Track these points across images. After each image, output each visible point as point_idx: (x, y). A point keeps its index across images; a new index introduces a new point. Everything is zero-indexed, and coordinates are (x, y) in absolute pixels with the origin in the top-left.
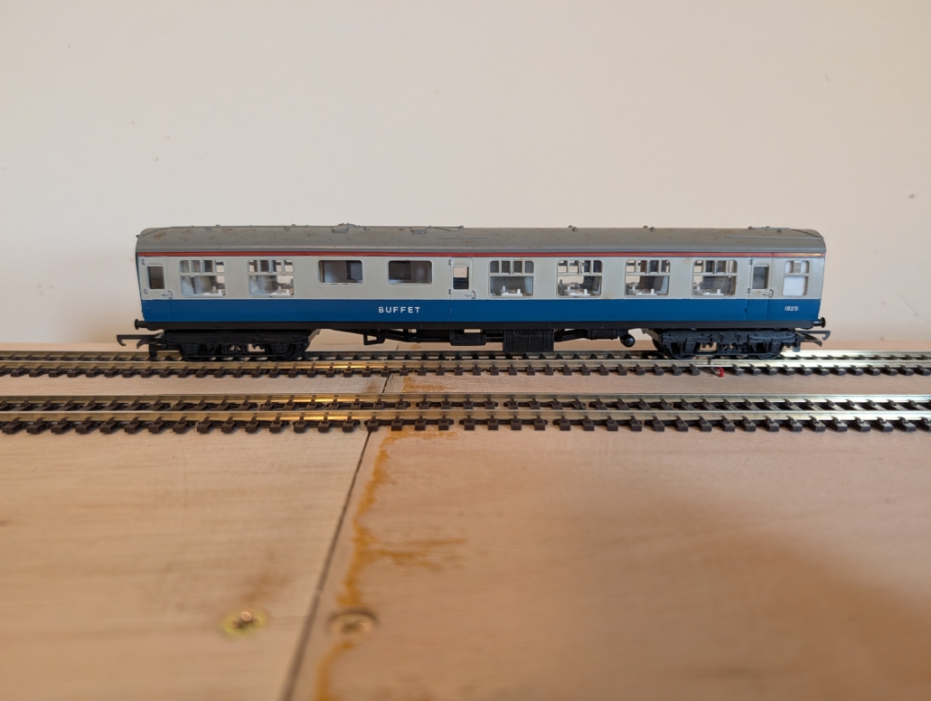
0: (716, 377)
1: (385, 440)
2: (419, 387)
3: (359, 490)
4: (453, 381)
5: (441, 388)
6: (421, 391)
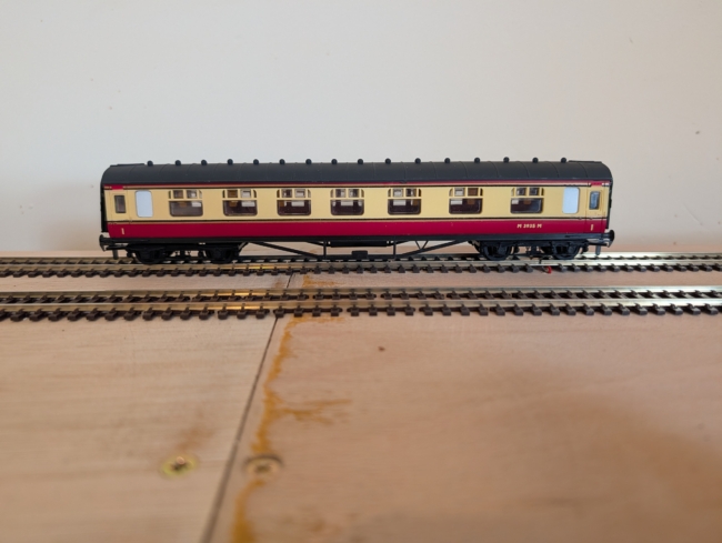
0: (546, 274)
1: (289, 324)
3: (269, 363)
4: (341, 278)
5: (332, 283)
6: (317, 286)
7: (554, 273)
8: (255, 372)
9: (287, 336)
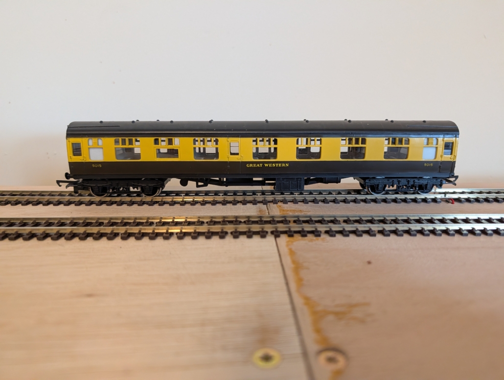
0: (450, 204)
1: (288, 242)
2: (288, 211)
3: (289, 273)
4: (305, 207)
5: (301, 211)
6: (291, 214)
7: (456, 204)
8: (283, 281)
9: (292, 253)
